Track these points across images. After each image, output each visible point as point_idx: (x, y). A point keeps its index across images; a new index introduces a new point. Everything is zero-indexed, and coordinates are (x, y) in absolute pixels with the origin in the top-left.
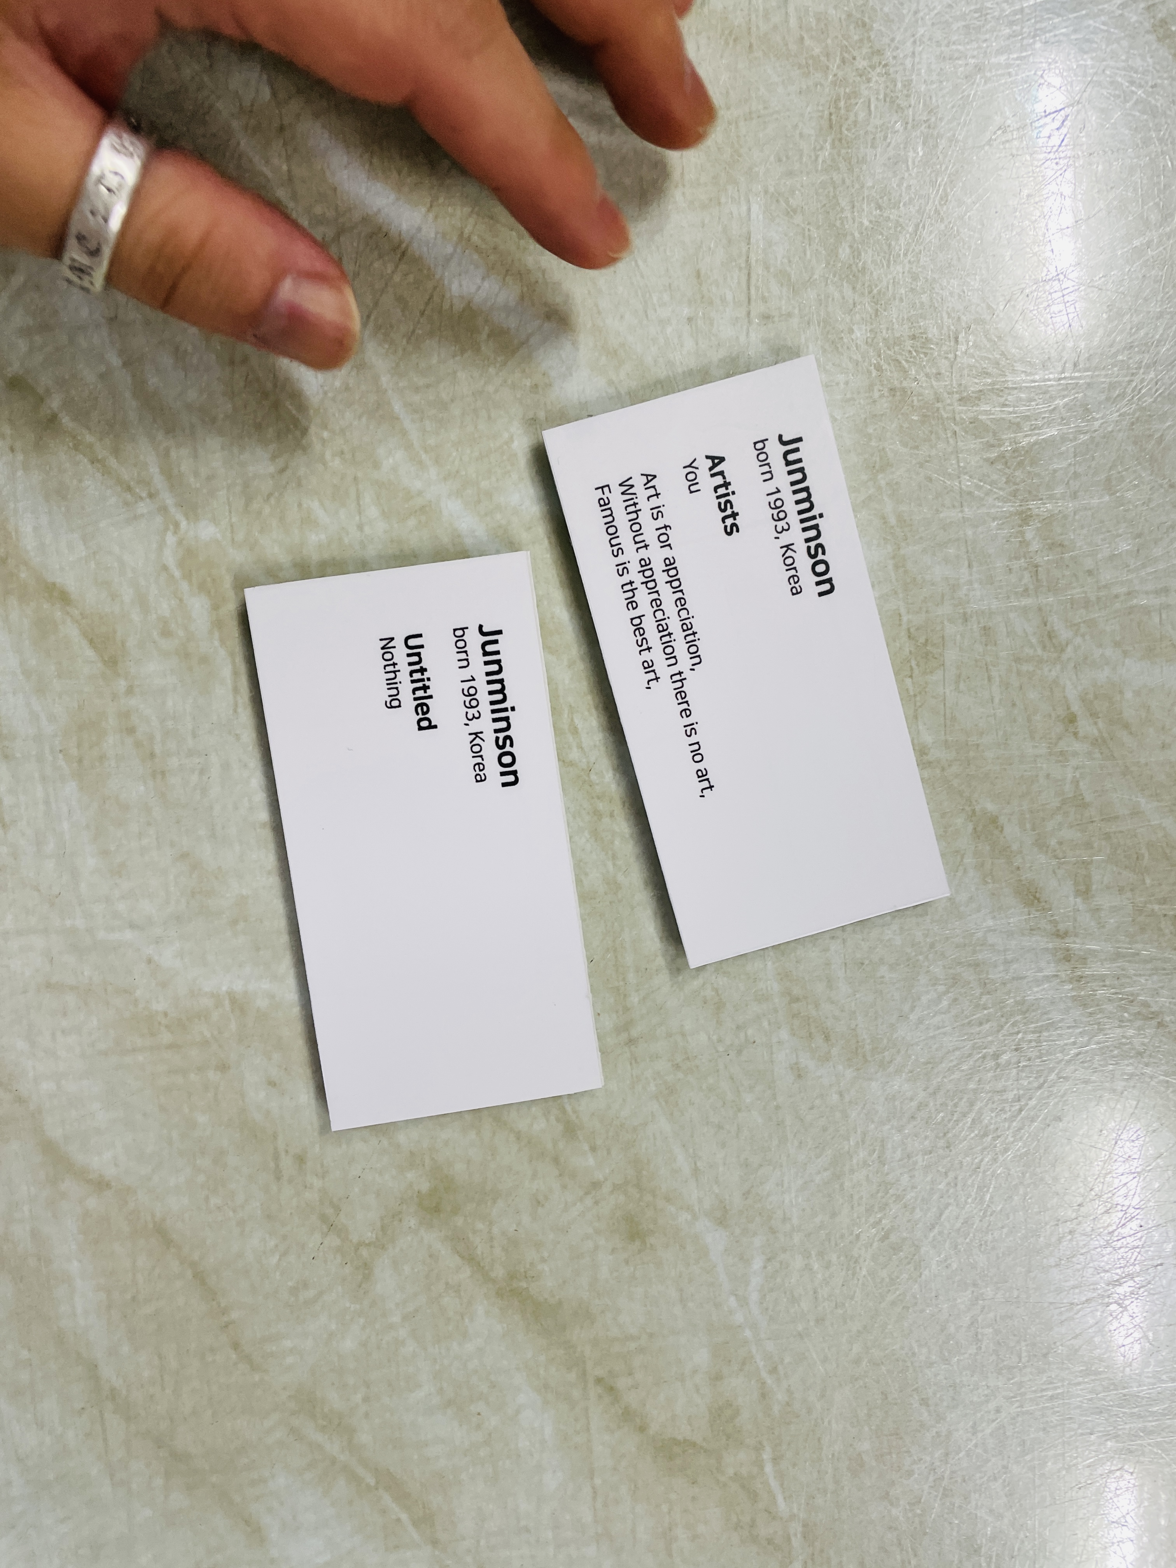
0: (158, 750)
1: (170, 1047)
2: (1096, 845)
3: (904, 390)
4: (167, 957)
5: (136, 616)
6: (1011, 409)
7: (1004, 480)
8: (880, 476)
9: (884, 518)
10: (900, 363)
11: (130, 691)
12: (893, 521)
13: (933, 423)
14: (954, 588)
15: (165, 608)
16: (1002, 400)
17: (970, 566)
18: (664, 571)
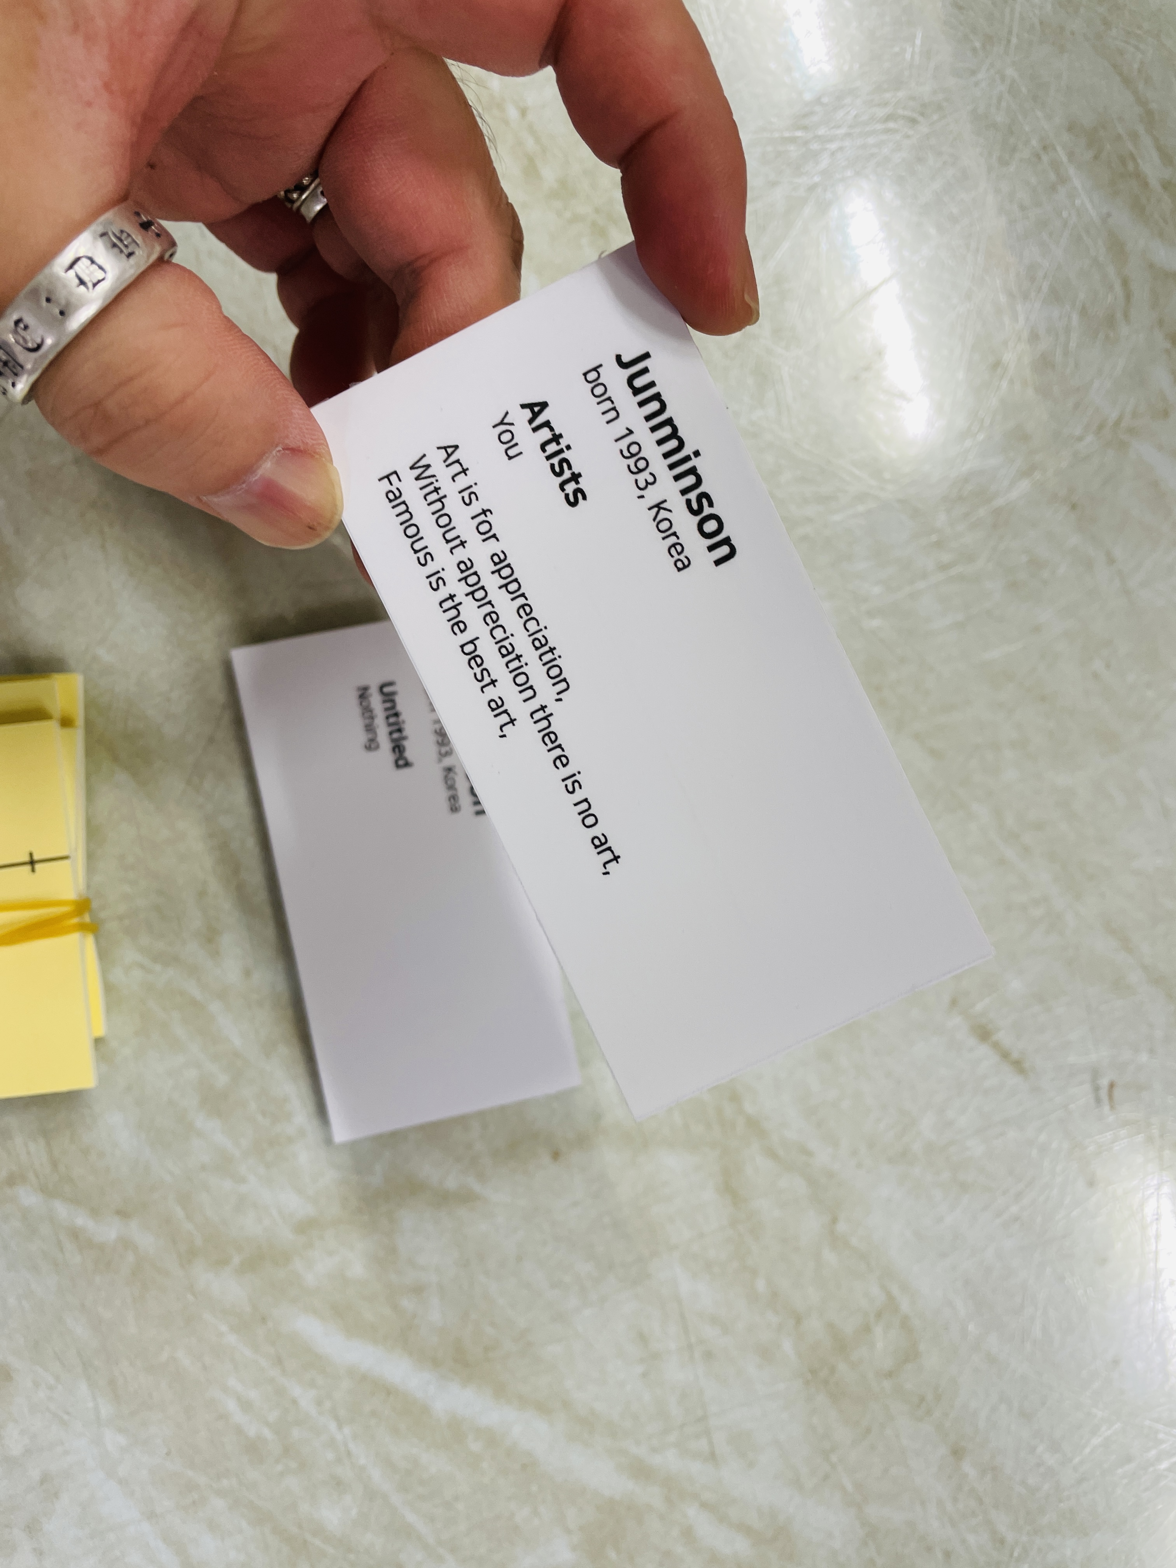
18: (493, 573)
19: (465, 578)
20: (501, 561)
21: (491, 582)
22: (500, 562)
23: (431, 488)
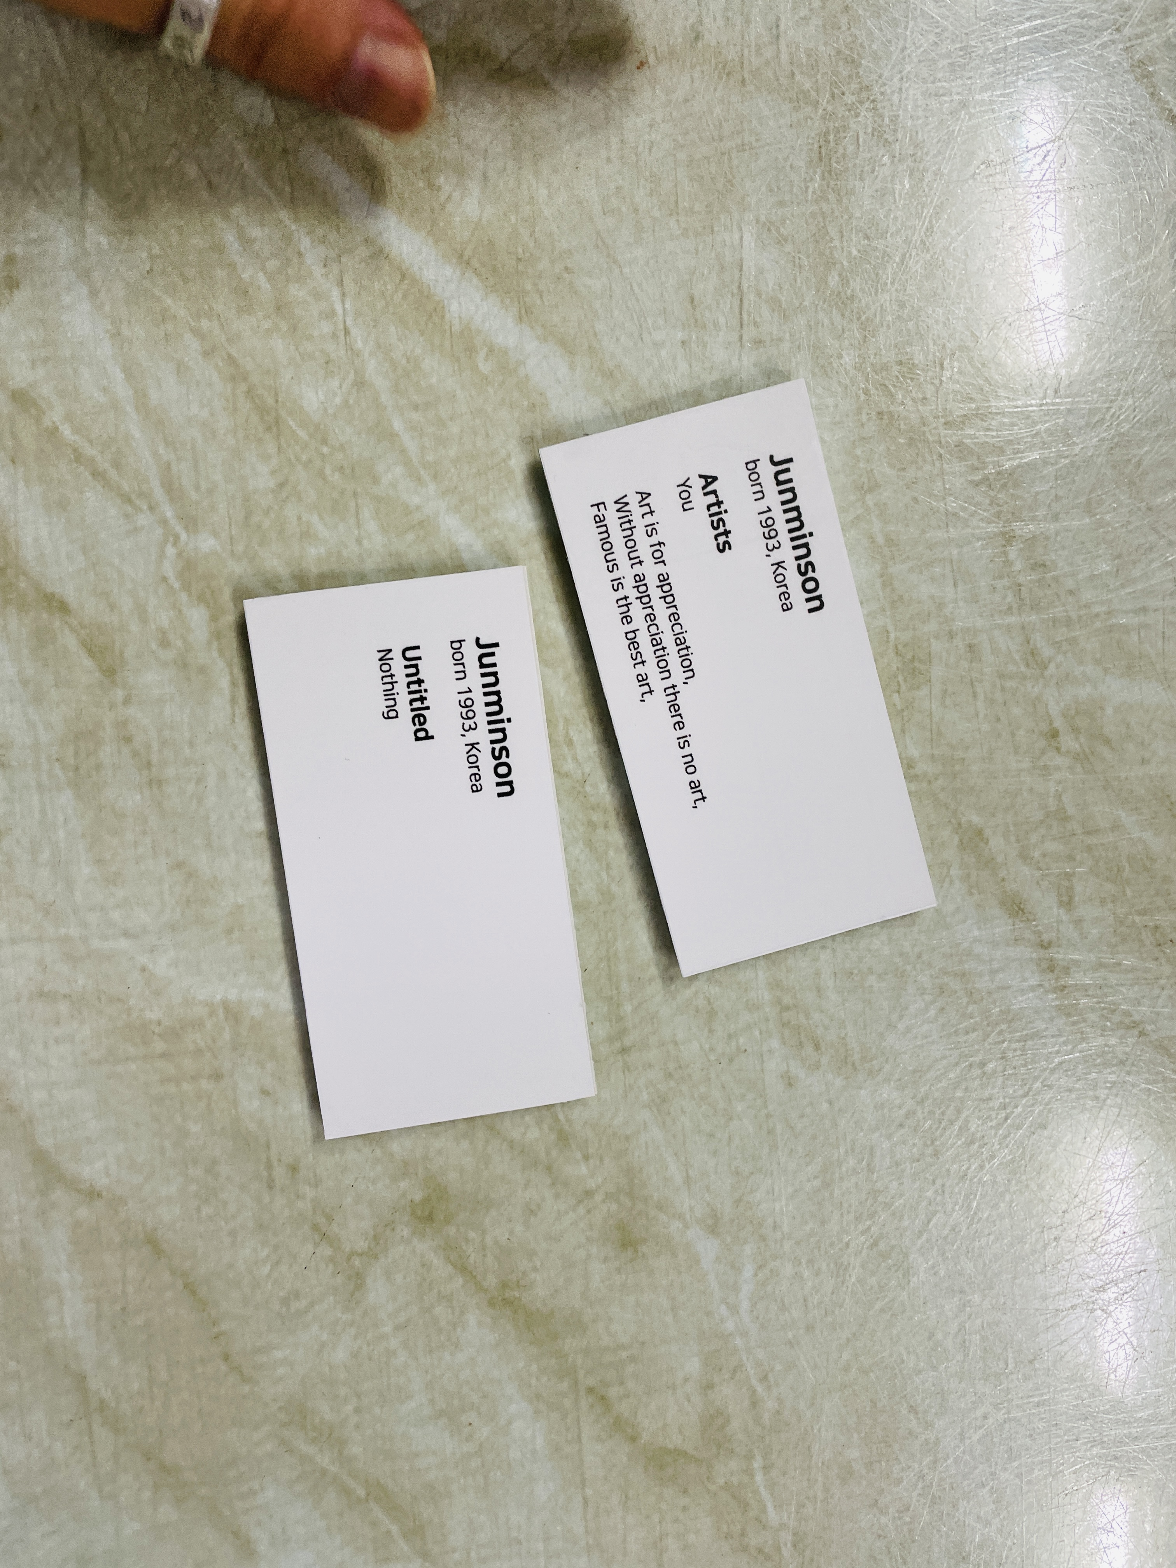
0: (154, 761)
1: (163, 1055)
2: (1078, 858)
3: (891, 414)
4: (161, 966)
5: (134, 628)
6: (994, 434)
7: (988, 501)
8: (868, 497)
9: (872, 539)
10: (887, 387)
11: (127, 701)
12: (880, 540)
13: (920, 445)
14: (941, 605)
15: (164, 619)
16: (985, 424)
17: (955, 585)
18: (658, 587)
19: (638, 587)
20: (665, 580)
21: (655, 593)
23: (626, 519)
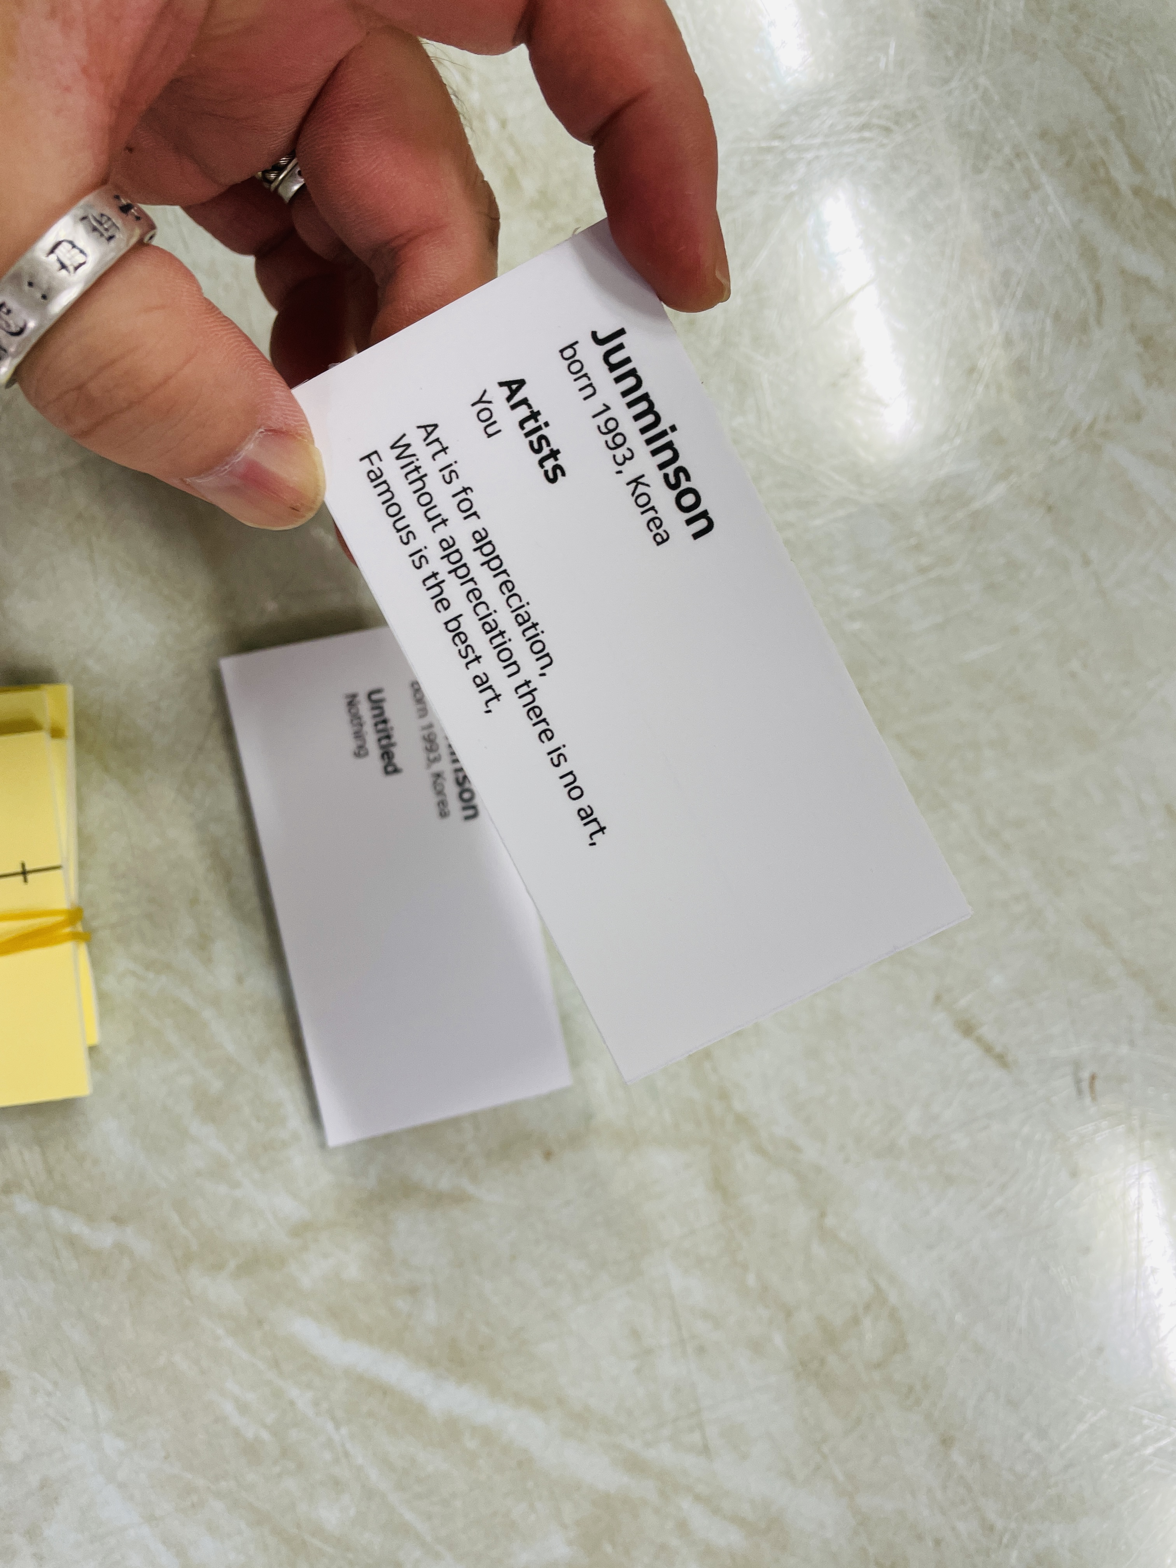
18: (475, 550)
19: (448, 556)
20: (483, 539)
21: (474, 560)
22: (481, 539)
23: (412, 467)
